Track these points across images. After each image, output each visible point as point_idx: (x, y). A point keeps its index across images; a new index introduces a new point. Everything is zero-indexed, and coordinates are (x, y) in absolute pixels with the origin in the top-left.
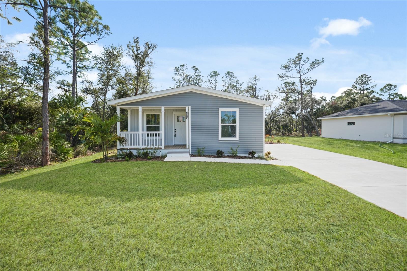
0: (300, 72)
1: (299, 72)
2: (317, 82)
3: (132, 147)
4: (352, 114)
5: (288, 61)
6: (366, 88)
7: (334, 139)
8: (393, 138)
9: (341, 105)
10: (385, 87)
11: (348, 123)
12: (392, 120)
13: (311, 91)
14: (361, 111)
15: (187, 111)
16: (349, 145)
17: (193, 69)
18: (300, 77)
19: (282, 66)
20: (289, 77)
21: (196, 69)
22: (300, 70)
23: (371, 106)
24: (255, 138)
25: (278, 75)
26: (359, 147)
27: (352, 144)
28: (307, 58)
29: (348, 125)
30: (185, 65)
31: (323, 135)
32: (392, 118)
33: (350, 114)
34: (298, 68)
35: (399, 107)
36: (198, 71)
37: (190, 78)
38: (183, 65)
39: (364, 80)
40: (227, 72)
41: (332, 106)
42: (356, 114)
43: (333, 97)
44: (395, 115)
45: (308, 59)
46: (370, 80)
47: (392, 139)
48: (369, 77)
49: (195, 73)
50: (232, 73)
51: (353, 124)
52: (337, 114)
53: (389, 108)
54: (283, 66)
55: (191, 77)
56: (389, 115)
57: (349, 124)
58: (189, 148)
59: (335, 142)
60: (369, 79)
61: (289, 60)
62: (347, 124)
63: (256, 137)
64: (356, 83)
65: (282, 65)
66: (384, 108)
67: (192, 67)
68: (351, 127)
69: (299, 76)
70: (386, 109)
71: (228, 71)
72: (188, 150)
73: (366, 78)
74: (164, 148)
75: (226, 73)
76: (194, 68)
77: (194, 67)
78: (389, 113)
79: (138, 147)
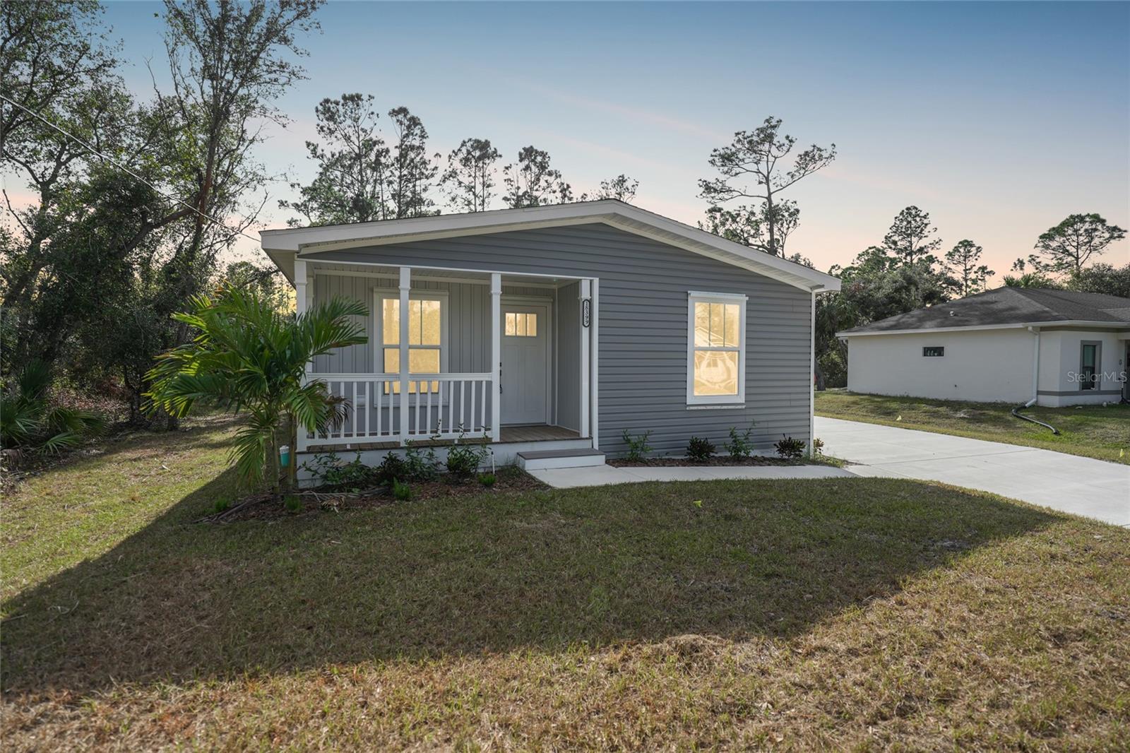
0: (767, 179)
1: (764, 181)
2: (799, 216)
3: (367, 439)
4: (934, 322)
5: (737, 139)
6: (918, 248)
7: (886, 397)
8: (1039, 393)
9: (879, 295)
10: (956, 249)
11: (925, 348)
12: (1037, 343)
13: (781, 243)
14: (955, 315)
15: (585, 294)
16: (935, 415)
17: (394, 119)
18: (769, 198)
19: (714, 154)
20: (735, 194)
21: (414, 122)
22: (769, 173)
23: (977, 303)
24: (787, 397)
25: (701, 183)
26: (963, 418)
27: (942, 409)
28: (787, 137)
29: (925, 355)
30: (365, 97)
31: (851, 386)
32: (1037, 337)
33: (928, 324)
34: (763, 167)
35: (1047, 309)
36: (417, 131)
37: (379, 154)
38: (359, 97)
39: (913, 222)
40: (524, 149)
41: (854, 296)
42: (947, 322)
43: (833, 267)
44: (1043, 329)
45: (791, 141)
46: (926, 225)
47: (1035, 394)
48: (925, 217)
49: (407, 136)
50: (543, 155)
51: (939, 351)
52: (892, 323)
53: (1025, 311)
54: (718, 152)
55: (387, 151)
56: (1030, 328)
57: (929, 351)
58: (591, 438)
59: (894, 405)
60: (926, 221)
61: (740, 136)
62: (921, 352)
63: (790, 393)
64: (894, 229)
65: (715, 151)
66: (1012, 309)
67: (394, 113)
68: (935, 359)
69: (767, 195)
70: (1018, 312)
71: (527, 146)
72: (587, 445)
73: (918, 219)
74: (498, 440)
75: (520, 154)
76: (400, 117)
77: (403, 111)
78: (1030, 325)
79: (391, 438)
